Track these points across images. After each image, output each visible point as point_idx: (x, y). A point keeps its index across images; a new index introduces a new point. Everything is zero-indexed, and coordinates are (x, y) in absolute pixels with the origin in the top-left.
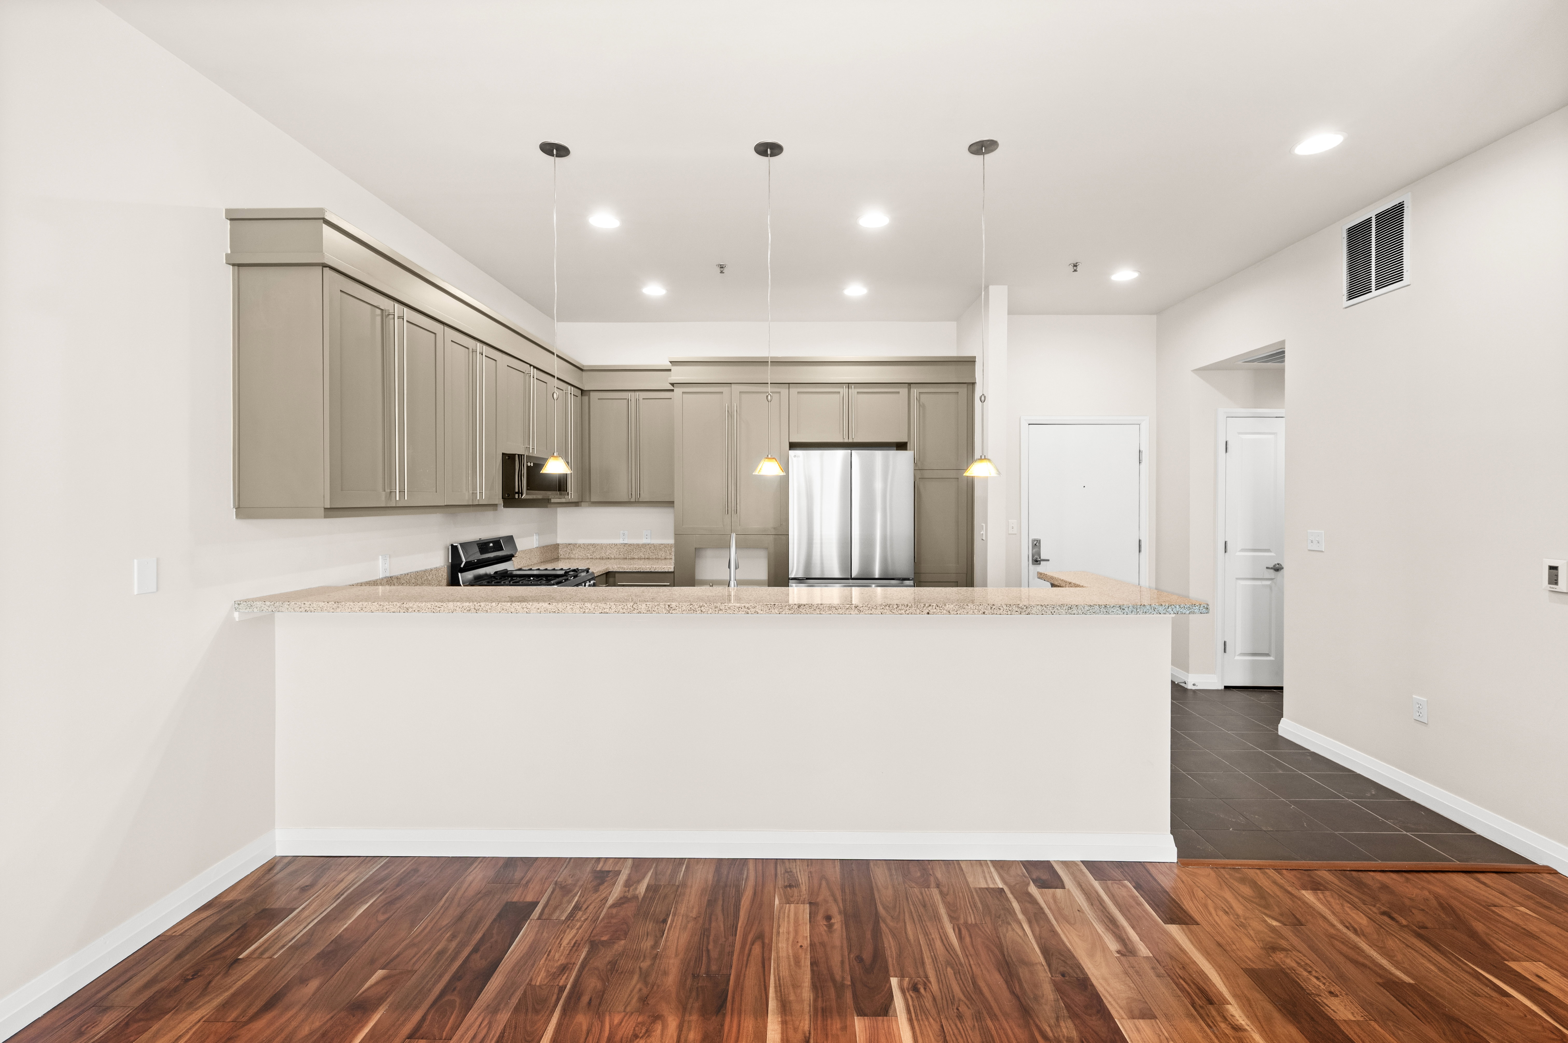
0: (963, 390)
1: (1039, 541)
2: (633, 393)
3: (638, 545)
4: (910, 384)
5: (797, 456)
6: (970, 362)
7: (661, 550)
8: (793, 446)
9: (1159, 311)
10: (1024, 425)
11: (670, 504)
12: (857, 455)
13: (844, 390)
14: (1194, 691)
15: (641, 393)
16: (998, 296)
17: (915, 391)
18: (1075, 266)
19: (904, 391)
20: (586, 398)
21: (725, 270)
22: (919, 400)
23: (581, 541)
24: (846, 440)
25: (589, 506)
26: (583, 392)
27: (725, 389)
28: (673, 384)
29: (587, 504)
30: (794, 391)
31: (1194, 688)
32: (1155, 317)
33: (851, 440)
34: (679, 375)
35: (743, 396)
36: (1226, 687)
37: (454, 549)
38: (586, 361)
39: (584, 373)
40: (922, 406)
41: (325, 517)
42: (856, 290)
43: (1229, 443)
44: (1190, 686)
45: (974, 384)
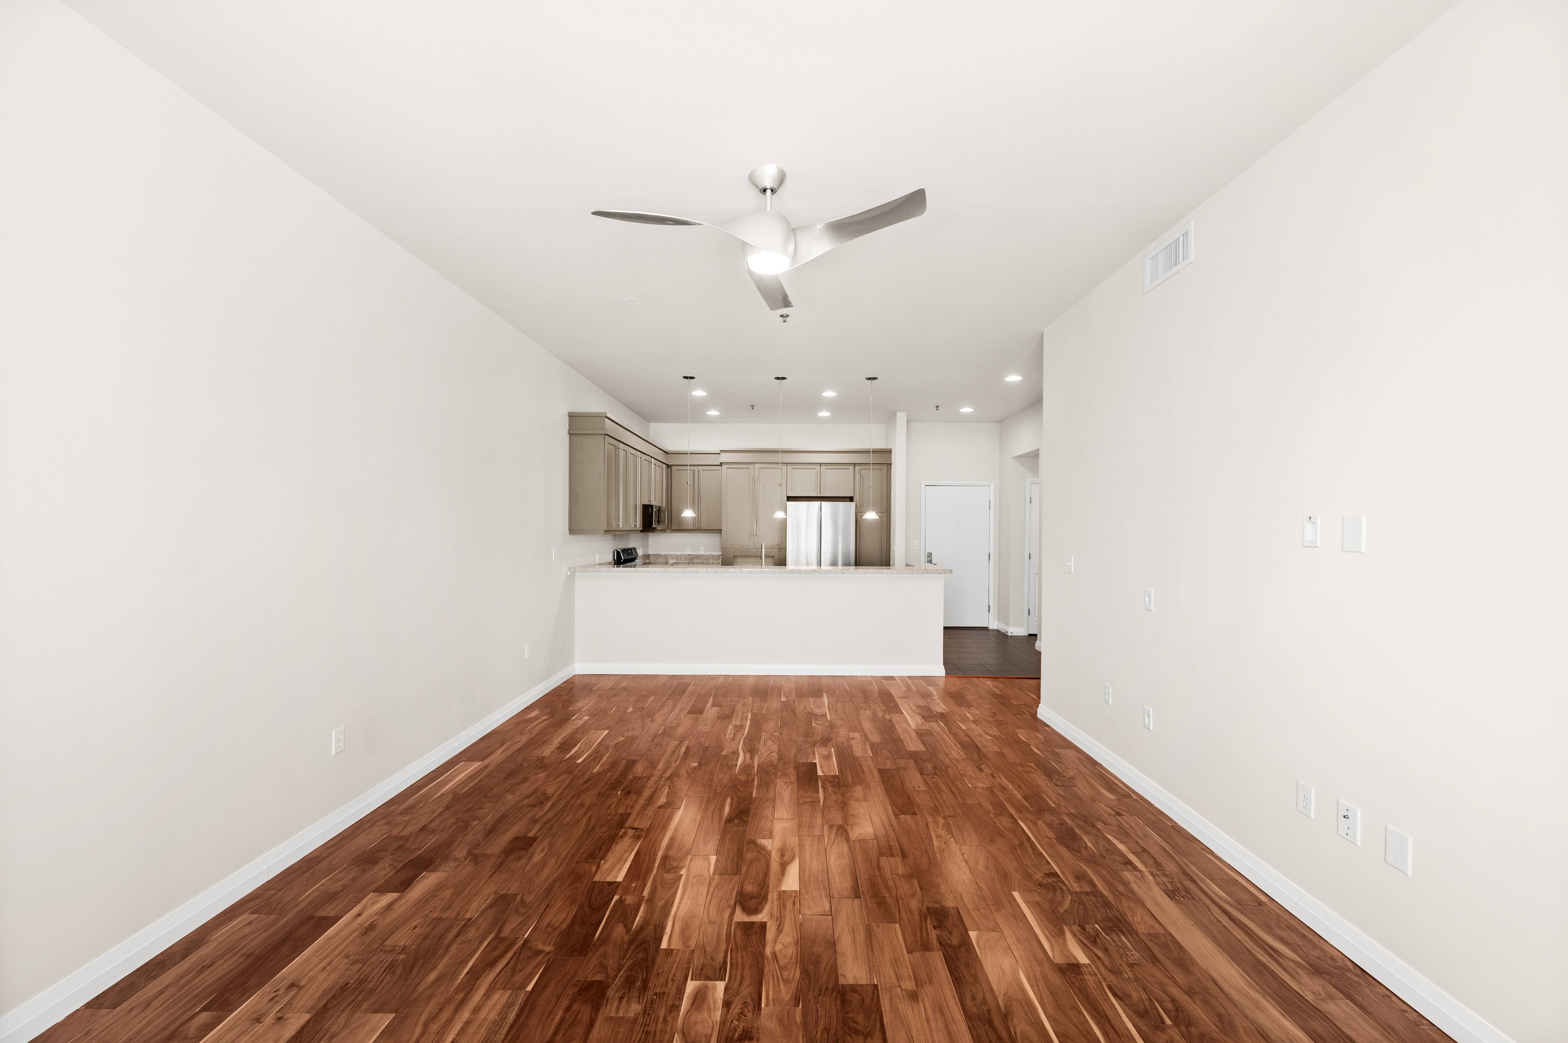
0: (885, 468)
1: (931, 554)
2: (697, 467)
3: (697, 555)
4: (855, 464)
5: (791, 504)
6: (889, 452)
7: (710, 558)
8: (789, 499)
9: (1000, 422)
10: (923, 486)
11: (719, 531)
12: (825, 504)
13: (818, 467)
14: (1012, 636)
15: (701, 467)
16: (901, 417)
17: (857, 468)
18: (937, 407)
19: (852, 468)
20: (670, 469)
21: (754, 408)
22: (860, 473)
23: (662, 553)
24: (819, 495)
25: (671, 532)
26: (668, 466)
27: (751, 466)
28: (721, 463)
29: (669, 531)
30: (790, 467)
31: (1011, 635)
32: (999, 424)
33: (821, 495)
34: (724, 458)
35: (761, 470)
36: (1030, 635)
37: (618, 553)
38: (670, 448)
39: (668, 455)
40: (861, 477)
41: (605, 534)
42: (824, 414)
43: (1032, 498)
44: (1009, 634)
45: (891, 464)
